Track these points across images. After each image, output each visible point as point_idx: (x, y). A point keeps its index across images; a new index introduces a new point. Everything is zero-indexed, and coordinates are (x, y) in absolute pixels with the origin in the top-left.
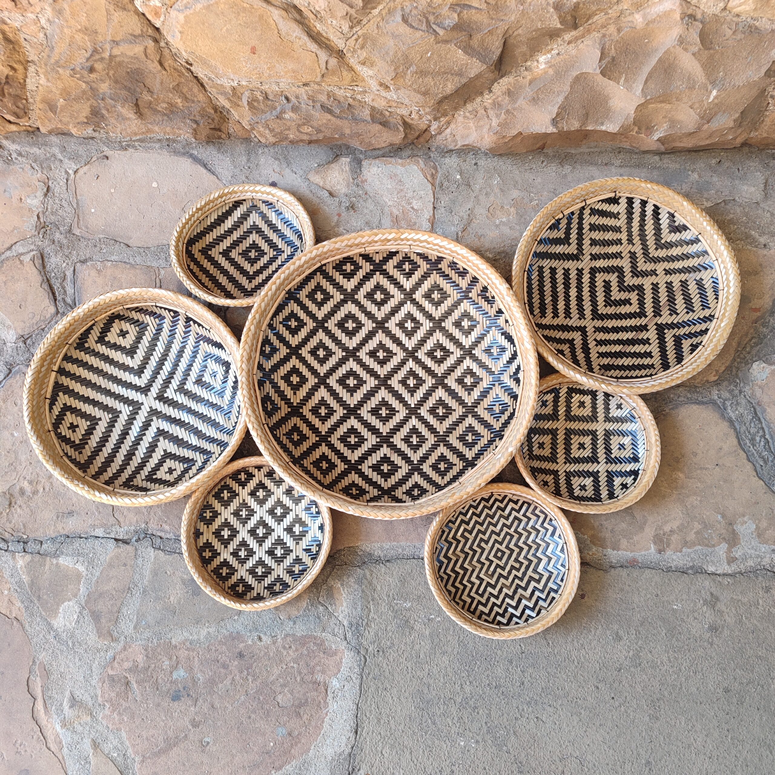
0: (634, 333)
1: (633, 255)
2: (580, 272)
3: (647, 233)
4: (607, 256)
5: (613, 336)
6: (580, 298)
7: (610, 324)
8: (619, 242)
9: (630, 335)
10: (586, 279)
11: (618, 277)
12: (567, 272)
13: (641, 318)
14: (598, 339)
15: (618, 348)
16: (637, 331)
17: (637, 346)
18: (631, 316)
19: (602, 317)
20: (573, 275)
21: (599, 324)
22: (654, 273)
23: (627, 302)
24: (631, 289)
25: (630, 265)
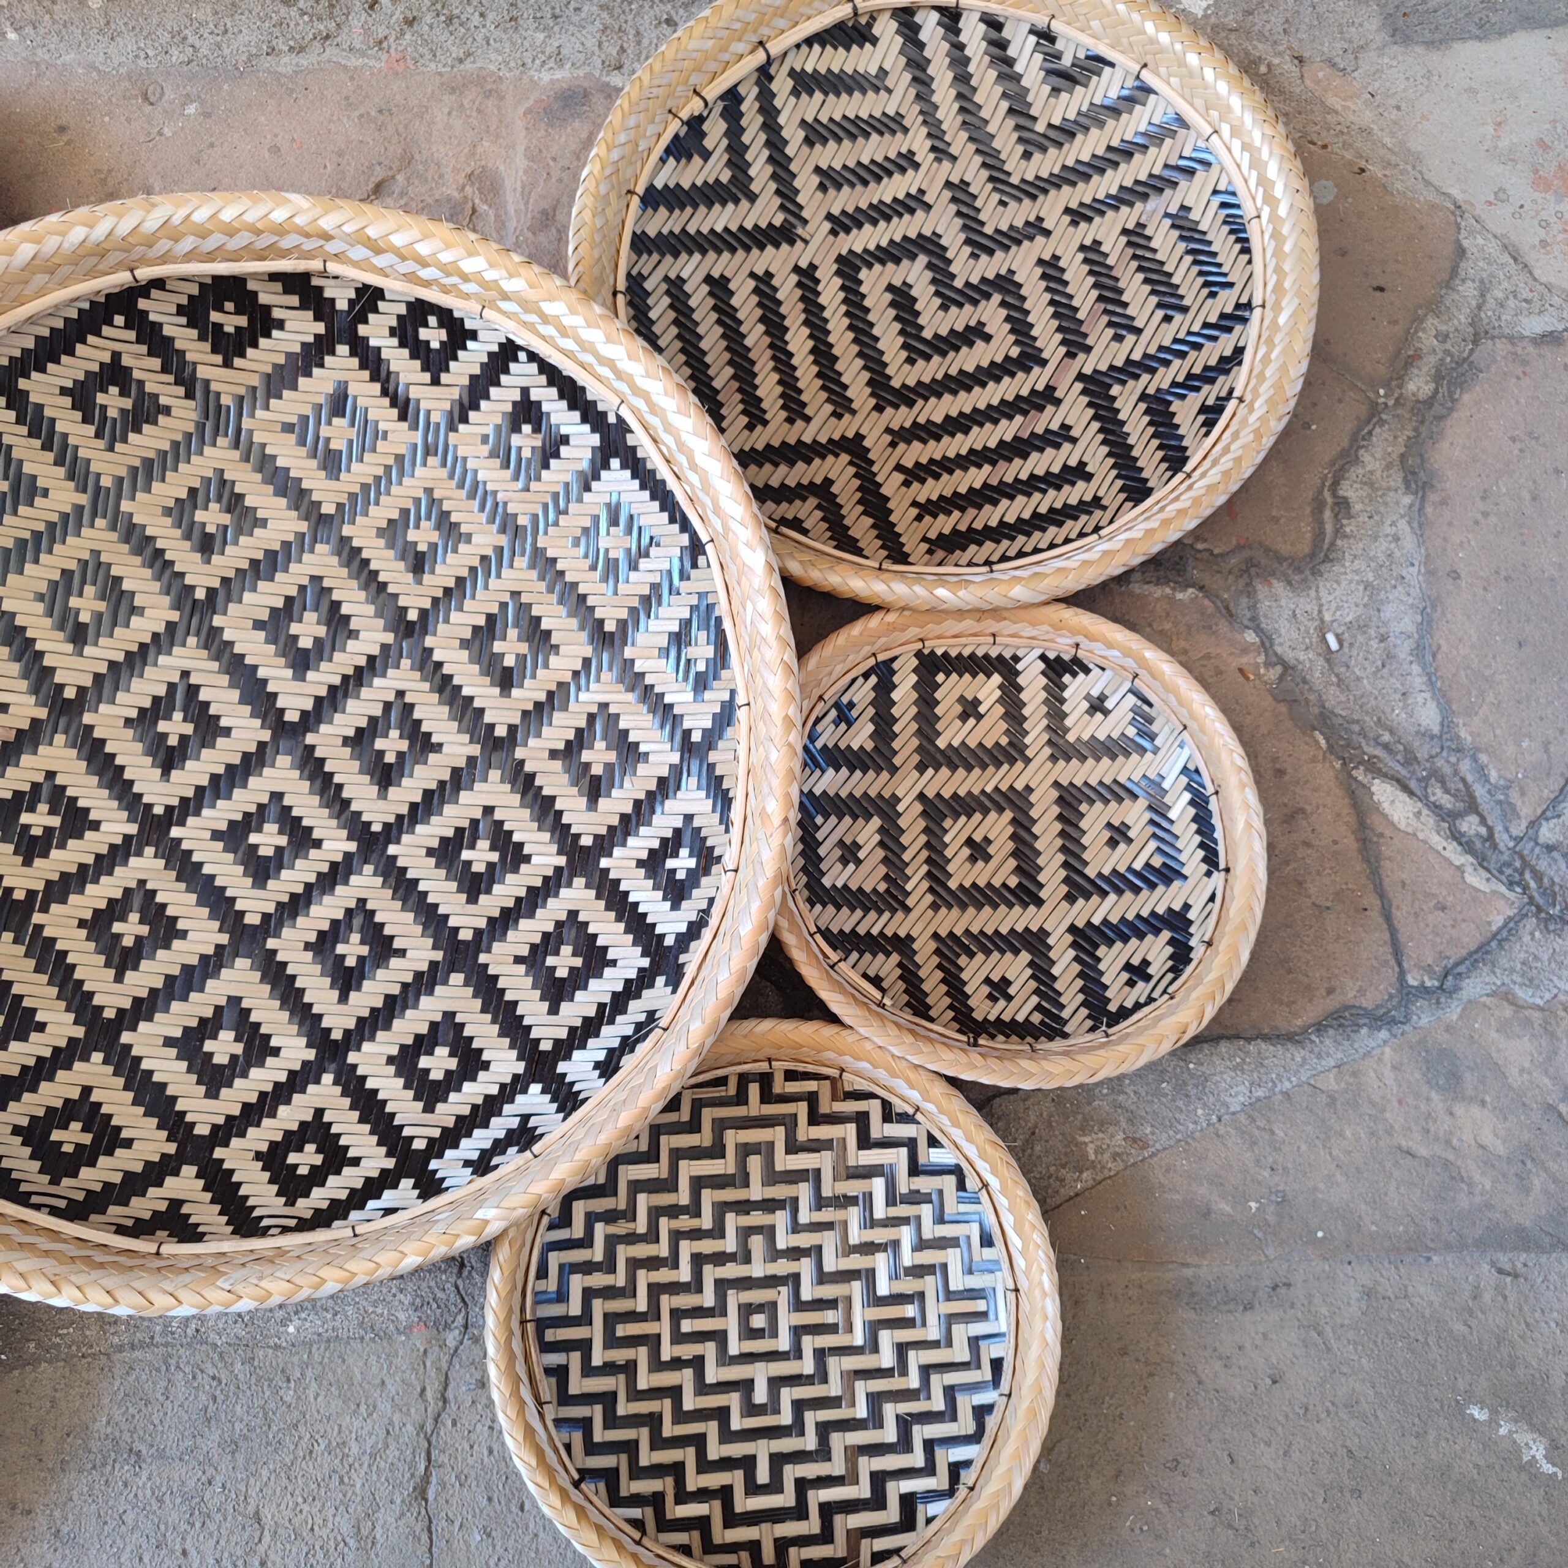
0: (1019, 419)
1: (960, 192)
2: (807, 277)
3: (984, 114)
4: (881, 213)
5: (956, 445)
6: (823, 354)
7: (937, 410)
8: (907, 161)
9: (1007, 430)
10: (830, 293)
11: (930, 266)
12: (764, 285)
13: (1028, 370)
14: (909, 464)
15: (976, 477)
16: (1025, 413)
17: (1034, 456)
18: (996, 372)
19: (906, 396)
20: (787, 289)
21: (902, 417)
22: (1037, 228)
23: (976, 333)
24: (976, 293)
25: (959, 222)
